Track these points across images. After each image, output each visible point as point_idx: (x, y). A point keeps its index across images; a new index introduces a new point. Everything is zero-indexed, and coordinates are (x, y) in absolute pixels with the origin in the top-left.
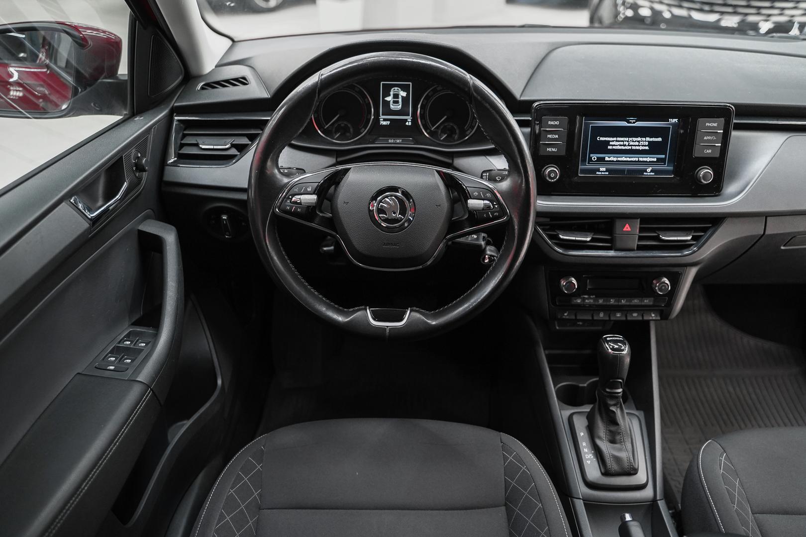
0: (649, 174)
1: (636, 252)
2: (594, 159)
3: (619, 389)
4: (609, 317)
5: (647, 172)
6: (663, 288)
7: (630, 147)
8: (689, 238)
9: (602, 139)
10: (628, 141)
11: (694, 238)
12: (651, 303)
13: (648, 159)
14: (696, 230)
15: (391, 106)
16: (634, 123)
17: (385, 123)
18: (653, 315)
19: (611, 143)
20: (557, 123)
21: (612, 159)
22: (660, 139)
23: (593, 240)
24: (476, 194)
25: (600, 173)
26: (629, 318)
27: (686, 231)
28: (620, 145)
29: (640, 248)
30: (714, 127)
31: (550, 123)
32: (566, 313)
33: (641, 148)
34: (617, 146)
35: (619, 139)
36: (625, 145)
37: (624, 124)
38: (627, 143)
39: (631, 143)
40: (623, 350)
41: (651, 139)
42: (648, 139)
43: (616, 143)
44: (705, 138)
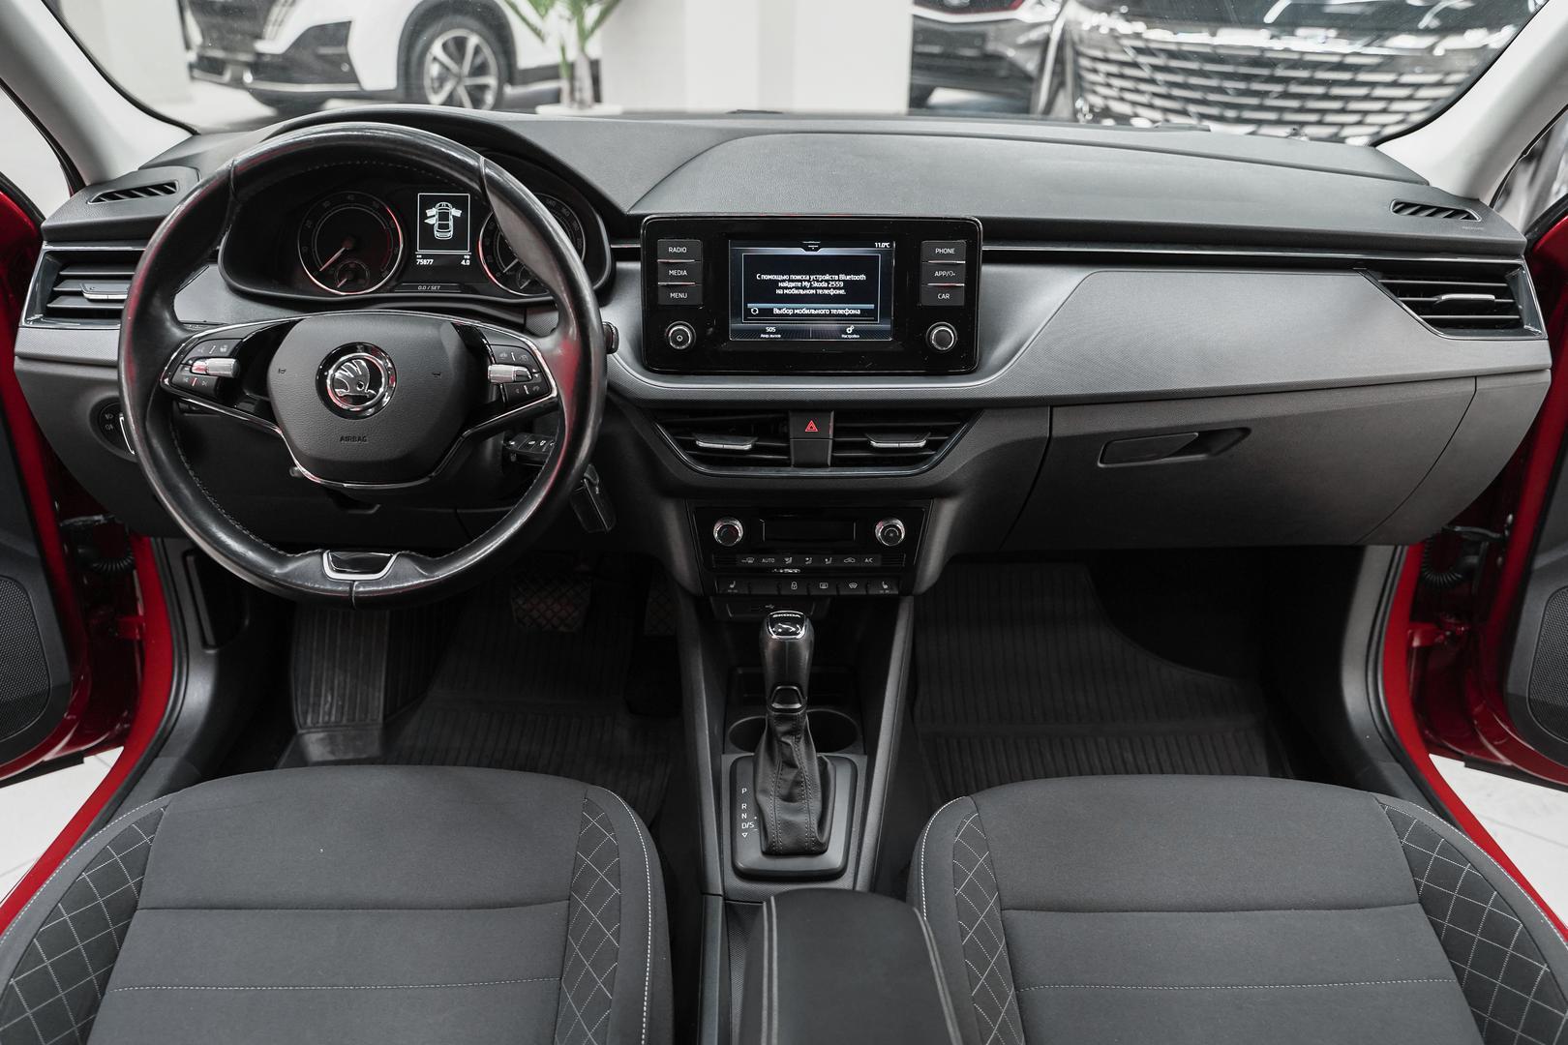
0: (850, 336)
1: (829, 469)
2: (755, 311)
3: (795, 703)
4: (808, 590)
5: (847, 334)
6: (892, 536)
7: (813, 292)
8: (922, 444)
9: (764, 277)
10: (809, 281)
11: (930, 445)
13: (847, 312)
14: (936, 431)
15: (436, 233)
16: (816, 250)
17: (425, 262)
18: (885, 587)
19: (780, 284)
20: (683, 250)
21: (784, 311)
22: (862, 277)
23: (755, 449)
24: (504, 355)
25: (767, 336)
26: (843, 592)
27: (916, 432)
28: (797, 288)
29: (838, 463)
30: (949, 254)
31: (670, 250)
32: (733, 584)
33: (832, 292)
34: (791, 288)
35: (793, 277)
36: (805, 288)
37: (799, 251)
38: (807, 284)
39: (816, 285)
40: (795, 633)
41: (848, 278)
42: (843, 277)
43: (788, 284)
44: (937, 274)
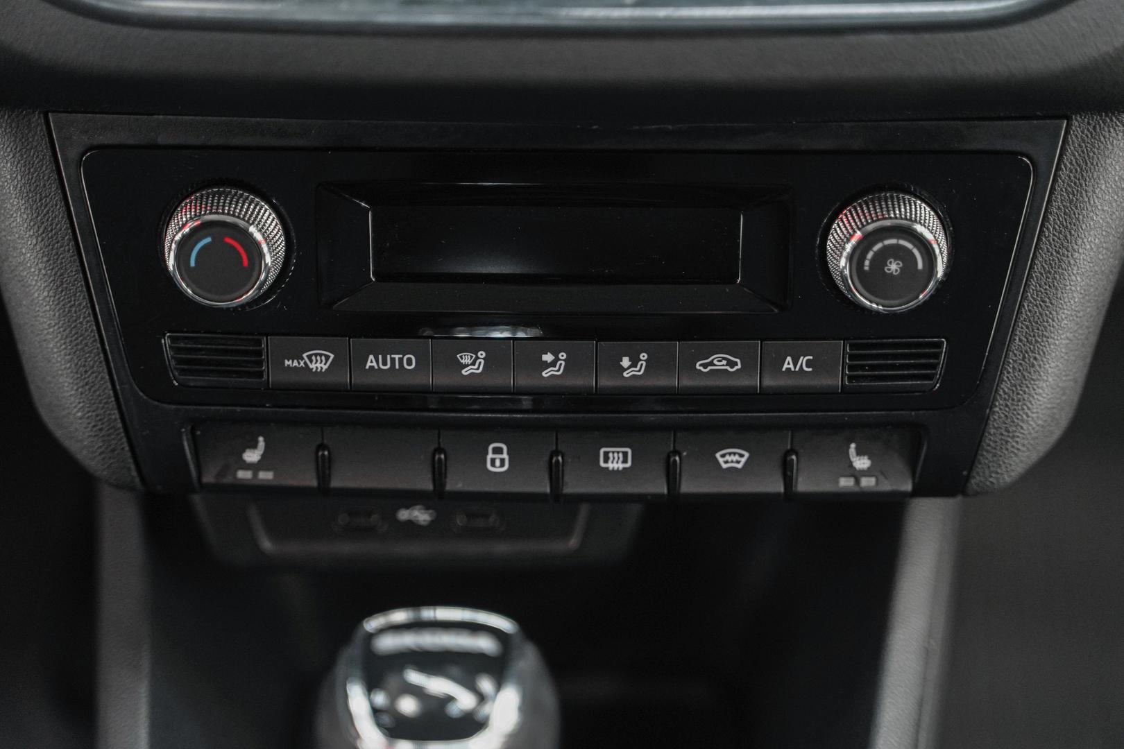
4: (555, 474)
6: (894, 267)
12: (836, 380)
18: (862, 463)
32: (254, 446)
